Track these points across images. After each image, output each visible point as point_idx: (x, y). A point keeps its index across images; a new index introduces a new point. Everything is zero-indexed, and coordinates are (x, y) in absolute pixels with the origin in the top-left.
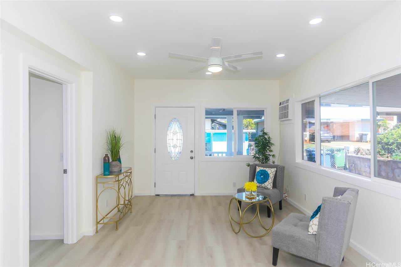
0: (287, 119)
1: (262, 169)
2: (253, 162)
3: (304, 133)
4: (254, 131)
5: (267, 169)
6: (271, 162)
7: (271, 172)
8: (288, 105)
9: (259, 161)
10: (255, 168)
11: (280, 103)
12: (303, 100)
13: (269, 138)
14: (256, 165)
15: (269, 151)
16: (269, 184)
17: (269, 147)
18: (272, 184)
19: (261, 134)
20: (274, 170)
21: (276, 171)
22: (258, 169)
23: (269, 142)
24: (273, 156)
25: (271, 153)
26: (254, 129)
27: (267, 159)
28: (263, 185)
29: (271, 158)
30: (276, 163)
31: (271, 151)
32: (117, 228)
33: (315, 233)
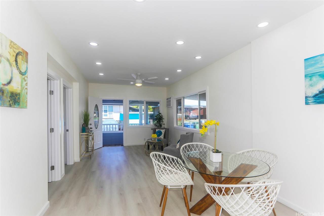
0: (170, 106)
1: (159, 130)
2: (154, 127)
3: (178, 114)
4: (153, 113)
5: (161, 130)
6: (163, 127)
7: (163, 131)
8: (170, 100)
9: (157, 127)
10: (156, 130)
11: (167, 99)
12: (177, 98)
13: (162, 116)
14: (156, 129)
15: (162, 122)
16: (162, 137)
17: (162, 120)
18: (163, 137)
19: (158, 114)
20: (164, 130)
21: (165, 131)
22: (157, 130)
23: (162, 118)
24: (164, 124)
25: (163, 123)
26: (152, 112)
27: (161, 126)
28: (159, 137)
29: (163, 125)
30: (165, 127)
31: (163, 122)
32: (91, 158)
33: (178, 148)
